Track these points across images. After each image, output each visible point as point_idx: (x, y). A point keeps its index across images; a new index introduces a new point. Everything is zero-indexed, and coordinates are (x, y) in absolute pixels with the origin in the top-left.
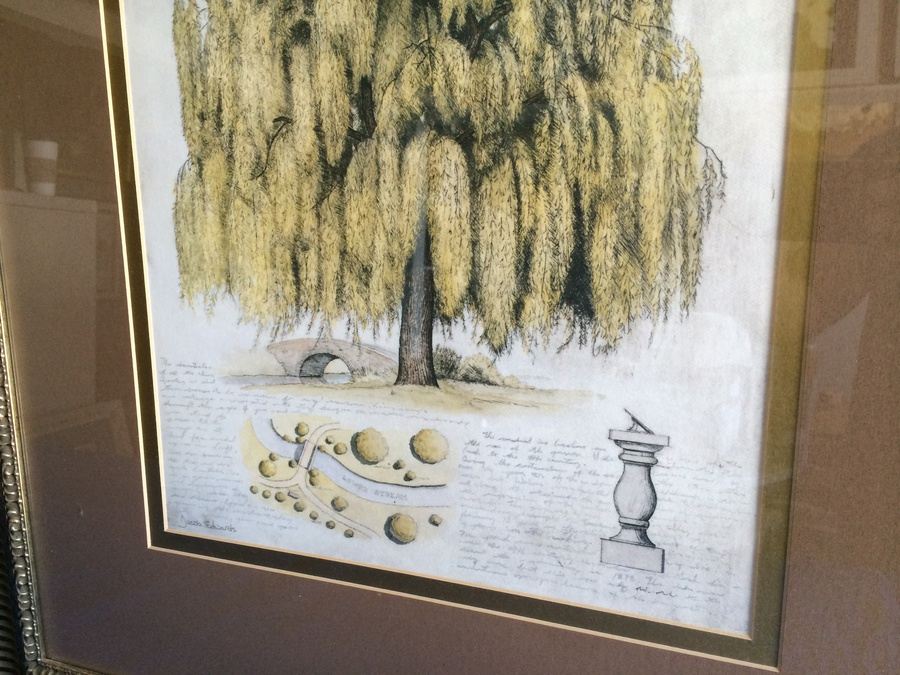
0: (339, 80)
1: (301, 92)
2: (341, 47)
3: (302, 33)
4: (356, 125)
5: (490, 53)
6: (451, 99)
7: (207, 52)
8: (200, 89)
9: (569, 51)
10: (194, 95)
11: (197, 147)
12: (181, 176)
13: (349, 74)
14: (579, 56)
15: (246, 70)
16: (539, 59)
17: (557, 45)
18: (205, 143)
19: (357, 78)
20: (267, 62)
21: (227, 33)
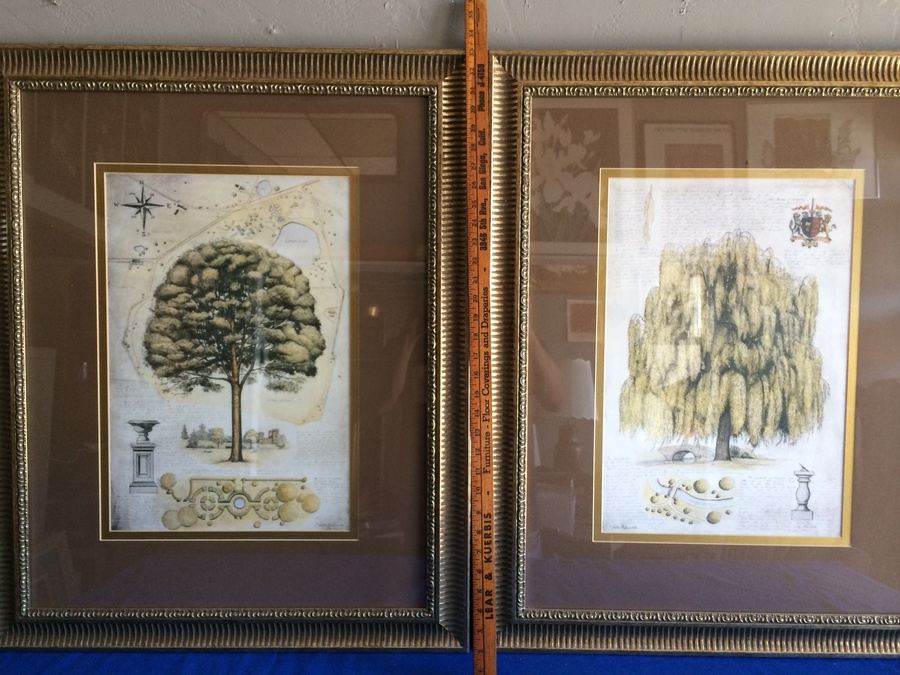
0: (698, 352)
1: (682, 355)
2: (700, 342)
3: (684, 336)
4: (703, 367)
5: (755, 347)
6: (740, 361)
7: (643, 339)
8: (638, 352)
9: (781, 349)
10: (635, 354)
11: (634, 373)
12: (625, 384)
13: (702, 350)
14: (785, 351)
15: (659, 346)
16: (771, 350)
17: (777, 347)
18: (638, 371)
19: (705, 352)
20: (668, 345)
21: (652, 333)
